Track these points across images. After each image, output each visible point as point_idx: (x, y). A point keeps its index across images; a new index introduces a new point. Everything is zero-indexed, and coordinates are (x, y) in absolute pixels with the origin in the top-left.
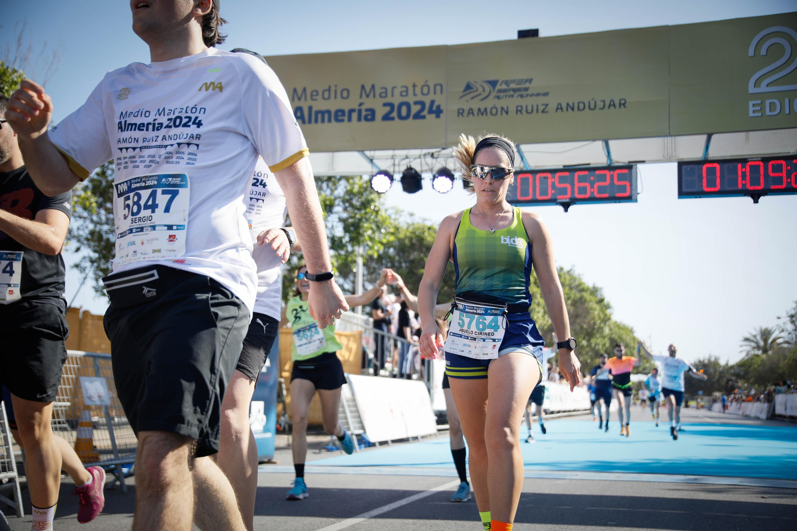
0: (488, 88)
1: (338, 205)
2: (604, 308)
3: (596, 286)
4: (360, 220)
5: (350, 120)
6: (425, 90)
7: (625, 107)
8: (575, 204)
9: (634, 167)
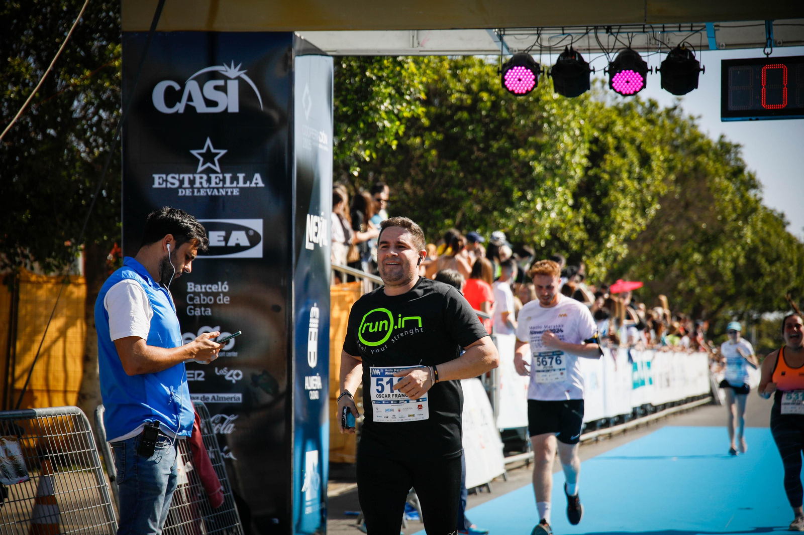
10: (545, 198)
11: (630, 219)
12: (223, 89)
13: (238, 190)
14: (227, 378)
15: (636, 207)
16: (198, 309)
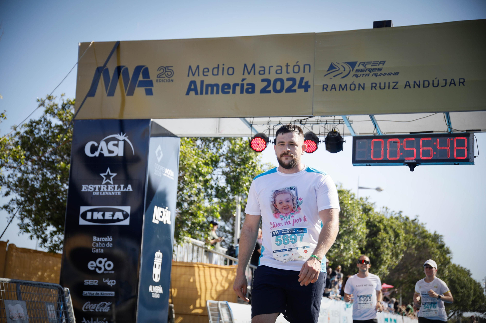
0: (348, 68)
1: (223, 161)
2: (444, 253)
3: (437, 233)
4: (240, 173)
5: (234, 92)
6: (296, 69)
7: (464, 85)
8: (420, 164)
9: (471, 135)
10: (346, 244)
11: (389, 259)
12: (117, 145)
13: (120, 192)
14: (109, 284)
15: (393, 254)
16: (97, 250)
